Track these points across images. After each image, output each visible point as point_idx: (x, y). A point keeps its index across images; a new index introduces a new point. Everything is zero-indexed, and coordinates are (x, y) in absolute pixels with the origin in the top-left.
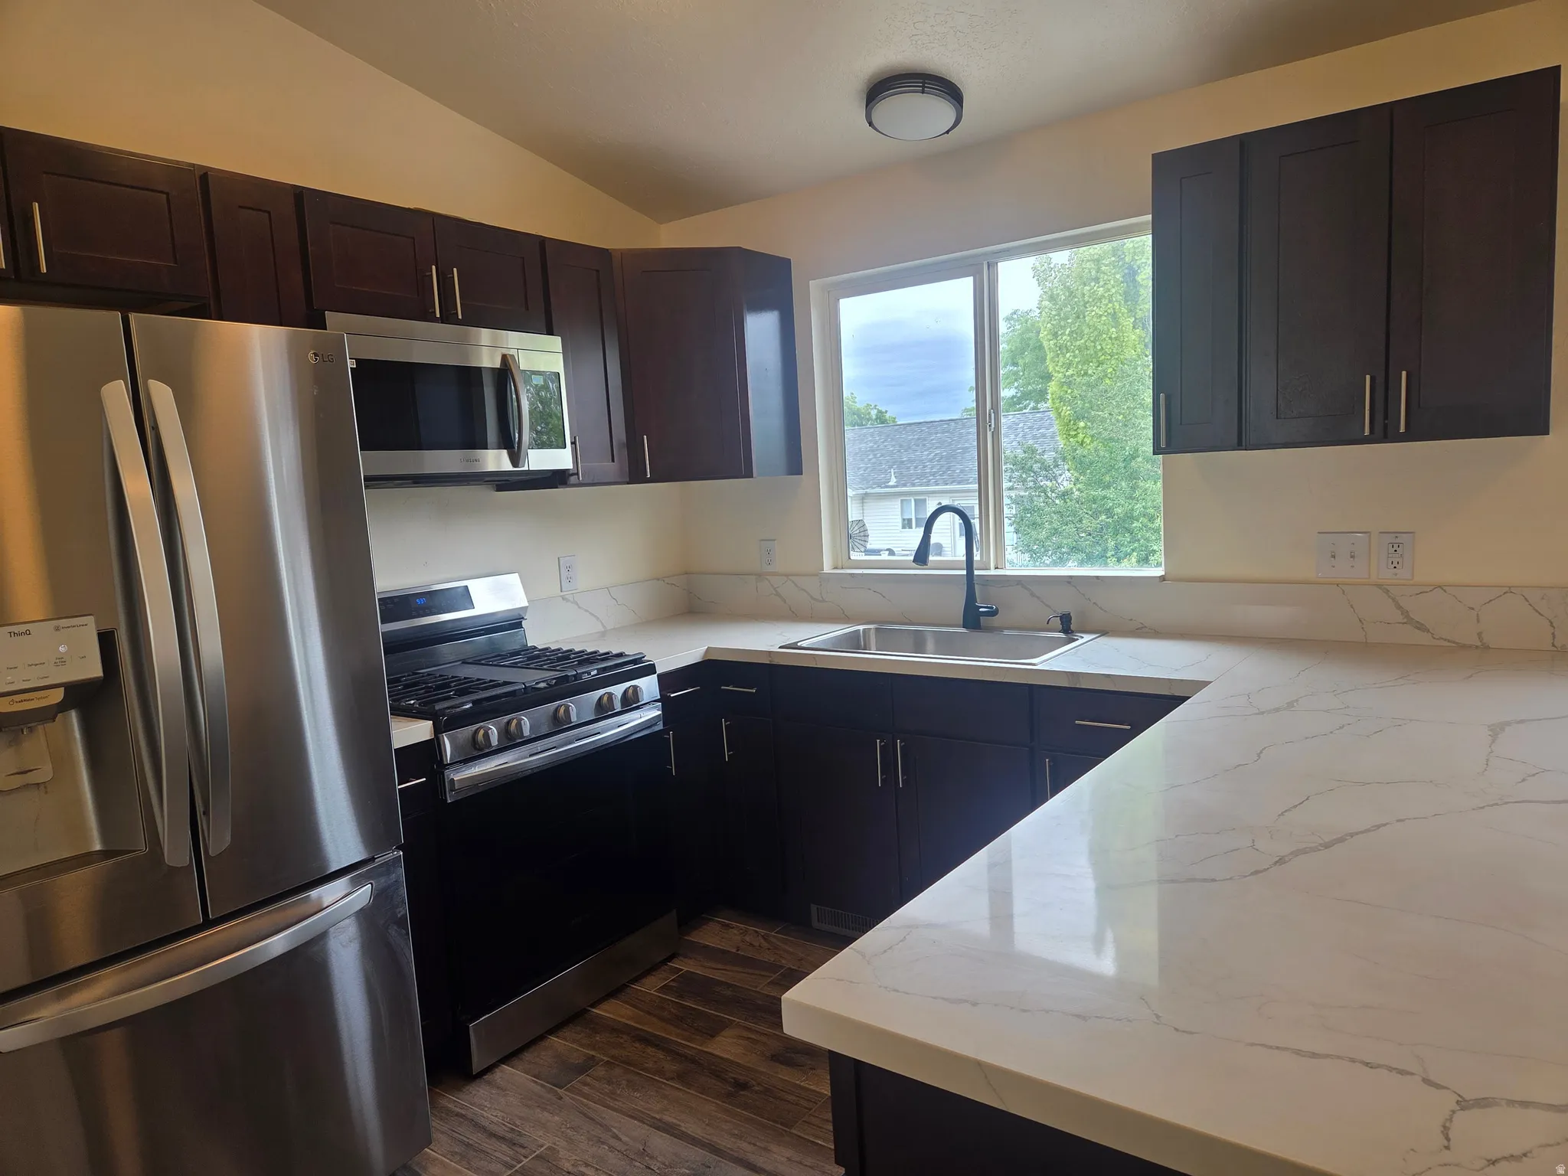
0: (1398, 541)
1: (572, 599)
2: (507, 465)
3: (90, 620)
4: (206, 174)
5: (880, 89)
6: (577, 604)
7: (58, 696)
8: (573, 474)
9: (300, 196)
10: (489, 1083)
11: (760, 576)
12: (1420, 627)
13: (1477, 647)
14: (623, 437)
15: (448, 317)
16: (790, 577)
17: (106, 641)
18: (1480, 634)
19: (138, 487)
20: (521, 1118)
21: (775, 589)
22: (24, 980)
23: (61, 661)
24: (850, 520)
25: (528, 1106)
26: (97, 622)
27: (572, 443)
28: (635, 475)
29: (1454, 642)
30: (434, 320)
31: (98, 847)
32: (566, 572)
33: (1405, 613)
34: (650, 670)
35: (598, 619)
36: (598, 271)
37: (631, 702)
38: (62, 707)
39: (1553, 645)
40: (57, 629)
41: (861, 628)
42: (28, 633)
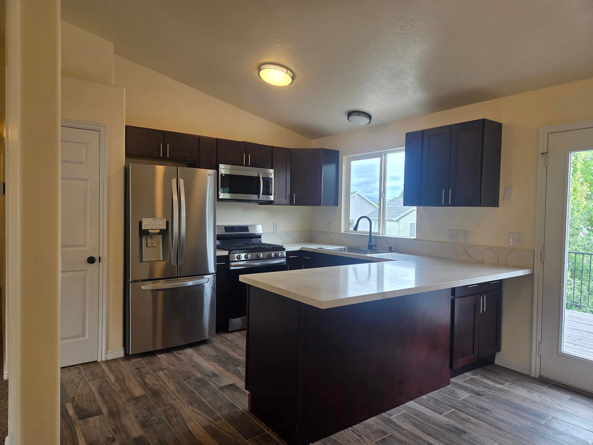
0: (466, 233)
1: (276, 233)
2: (257, 199)
3: (165, 219)
4: (199, 137)
5: (350, 114)
6: (277, 235)
7: (159, 231)
8: (274, 202)
9: (217, 140)
10: (232, 334)
11: (327, 233)
12: (470, 256)
13: (482, 262)
14: (289, 194)
15: (247, 165)
16: (333, 234)
17: (167, 223)
18: (482, 259)
19: (175, 198)
20: (235, 339)
21: (330, 236)
22: (147, 278)
23: (160, 225)
24: (350, 219)
25: (237, 338)
26: (166, 219)
27: (274, 194)
28: (291, 203)
29: (476, 260)
30: (243, 166)
31: (162, 260)
32: (275, 226)
33: (466, 252)
34: (284, 249)
35: (283, 239)
36: (286, 154)
37: (277, 257)
38: (159, 234)
39: (498, 263)
40: (160, 220)
41: (344, 247)
42: (155, 220)
